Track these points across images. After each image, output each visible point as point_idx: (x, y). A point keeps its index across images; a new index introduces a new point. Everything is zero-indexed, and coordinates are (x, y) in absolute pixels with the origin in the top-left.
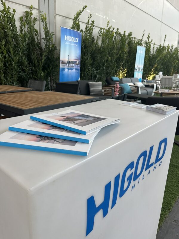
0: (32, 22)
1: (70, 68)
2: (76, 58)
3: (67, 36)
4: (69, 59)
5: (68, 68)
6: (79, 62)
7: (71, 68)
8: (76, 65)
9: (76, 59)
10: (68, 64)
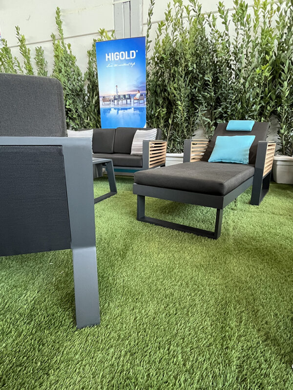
4: (117, 92)
10: (116, 101)
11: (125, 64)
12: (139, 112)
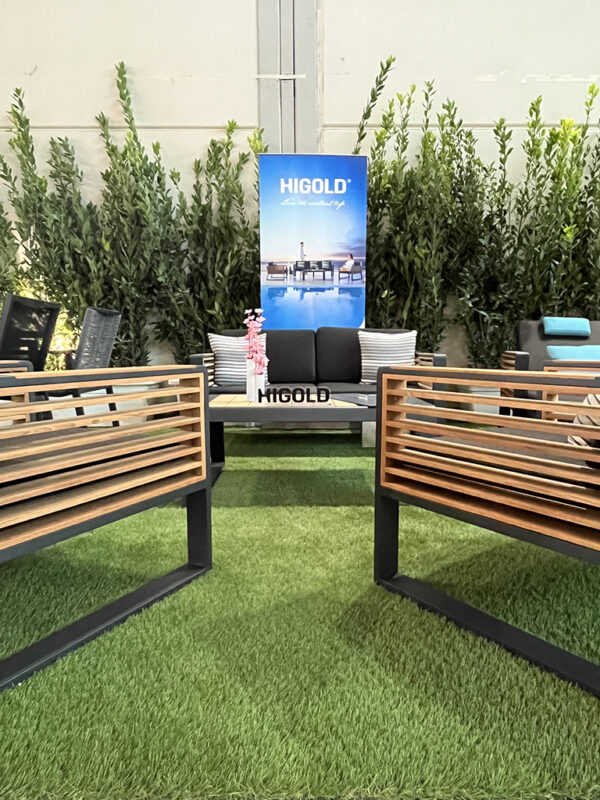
3: (290, 180)
4: (303, 255)
7: (316, 286)
10: (298, 273)
11: (322, 203)
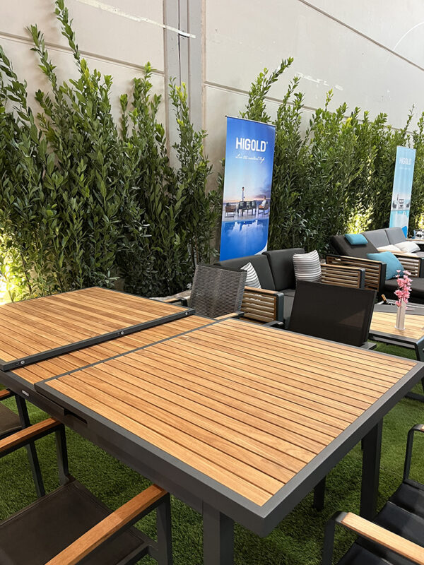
0: (149, 107)
1: (244, 219)
2: (262, 194)
4: (243, 197)
5: (241, 219)
6: (267, 203)
7: (248, 220)
8: (261, 211)
9: (260, 196)
10: (240, 211)
11: (254, 158)
12: (262, 226)
